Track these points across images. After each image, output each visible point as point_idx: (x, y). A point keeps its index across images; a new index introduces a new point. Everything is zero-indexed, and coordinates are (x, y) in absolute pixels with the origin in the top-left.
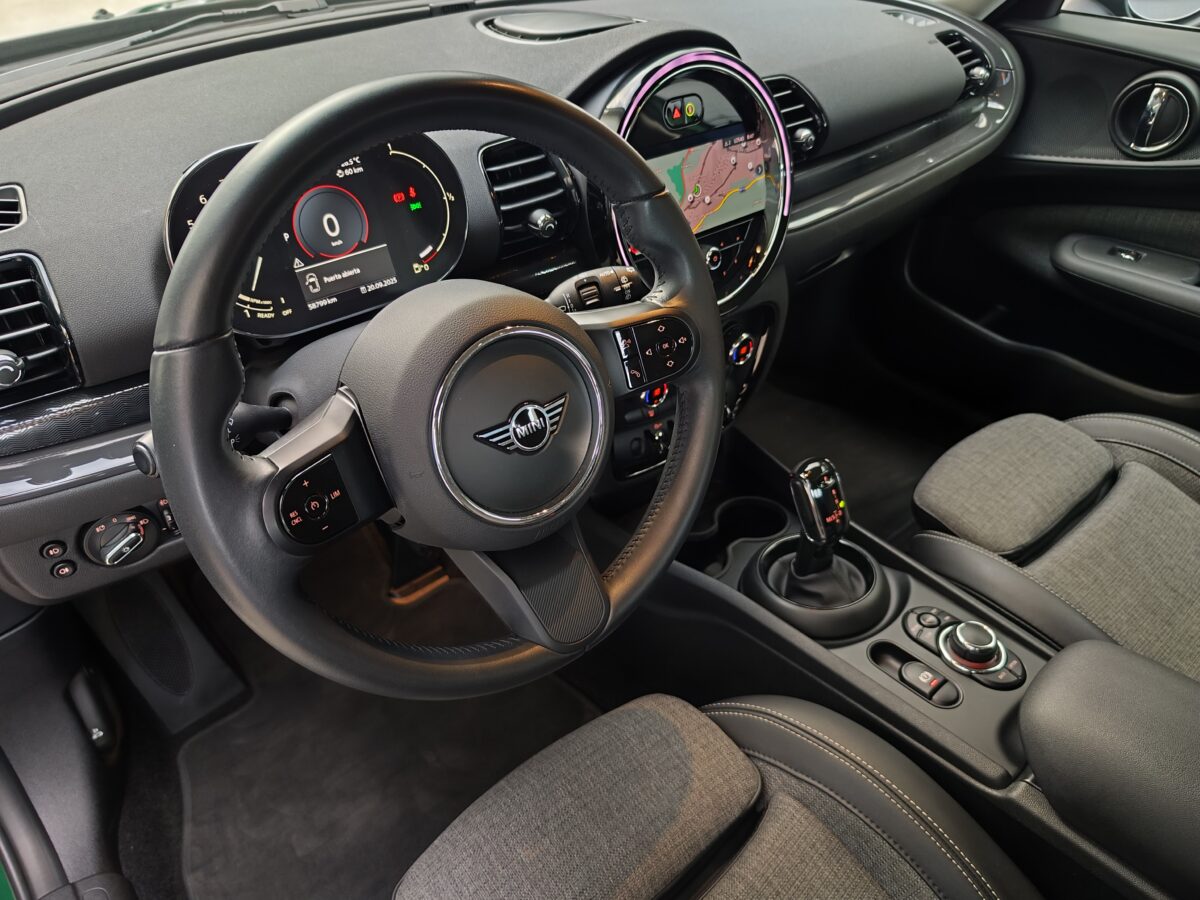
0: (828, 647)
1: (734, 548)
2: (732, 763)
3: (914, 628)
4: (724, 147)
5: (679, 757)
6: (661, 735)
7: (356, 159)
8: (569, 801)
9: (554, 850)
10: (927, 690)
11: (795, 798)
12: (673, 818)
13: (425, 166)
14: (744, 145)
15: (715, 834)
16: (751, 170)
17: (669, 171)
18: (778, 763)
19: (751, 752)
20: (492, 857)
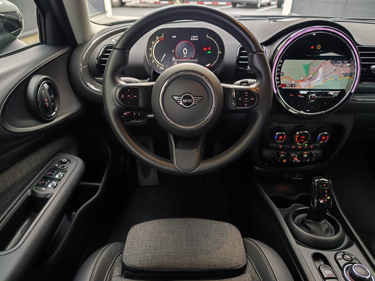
0: (297, 243)
1: (295, 205)
2: (238, 253)
3: (339, 257)
4: (331, 63)
5: (223, 241)
6: (222, 232)
7: (197, 37)
8: (185, 231)
9: (171, 239)
10: (325, 276)
11: (251, 277)
12: (208, 253)
13: (215, 42)
14: (341, 64)
15: (218, 267)
16: (342, 74)
17: (304, 65)
18: (253, 263)
19: (248, 256)
20: (157, 230)
